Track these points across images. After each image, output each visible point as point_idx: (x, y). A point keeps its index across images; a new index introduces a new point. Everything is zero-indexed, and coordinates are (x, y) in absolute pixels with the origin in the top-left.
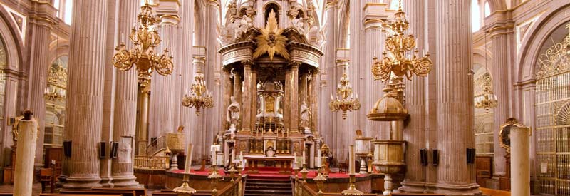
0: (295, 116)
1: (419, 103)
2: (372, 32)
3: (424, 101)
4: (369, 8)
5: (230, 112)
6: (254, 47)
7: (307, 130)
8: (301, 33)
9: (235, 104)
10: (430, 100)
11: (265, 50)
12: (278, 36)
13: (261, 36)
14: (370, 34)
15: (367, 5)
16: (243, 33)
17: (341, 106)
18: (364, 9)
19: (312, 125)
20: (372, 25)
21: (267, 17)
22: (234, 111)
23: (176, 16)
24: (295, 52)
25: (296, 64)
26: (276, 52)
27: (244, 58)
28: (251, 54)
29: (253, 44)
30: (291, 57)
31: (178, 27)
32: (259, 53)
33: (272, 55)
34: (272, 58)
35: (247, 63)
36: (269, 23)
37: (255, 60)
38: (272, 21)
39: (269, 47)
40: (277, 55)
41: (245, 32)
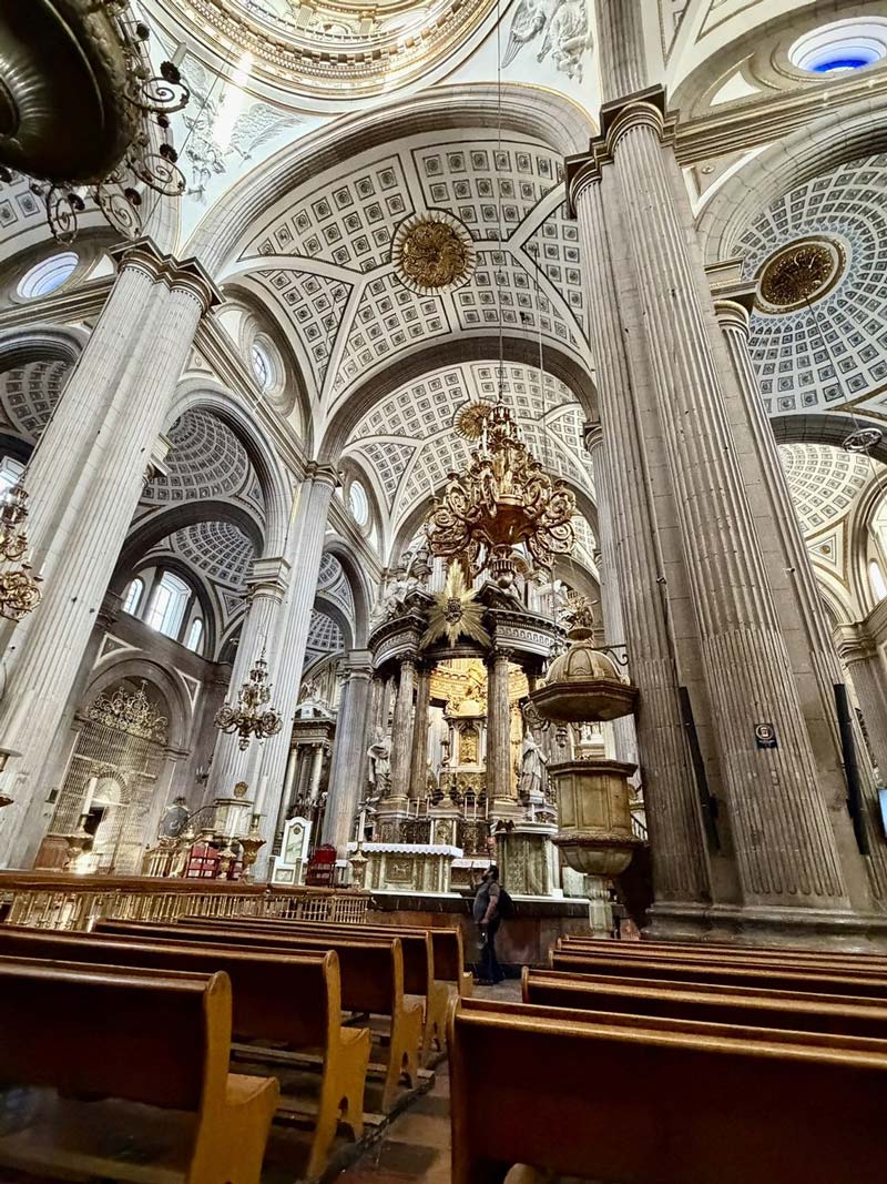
5: (374, 760)
6: (421, 628)
9: (385, 743)
10: (680, 640)
11: (441, 632)
12: (466, 603)
13: (435, 607)
16: (399, 604)
22: (380, 758)
23: (276, 583)
24: (499, 630)
25: (501, 652)
26: (462, 632)
27: (403, 649)
28: (414, 640)
29: (419, 622)
30: (493, 642)
31: (280, 601)
32: (429, 637)
33: (453, 639)
34: (453, 644)
35: (407, 657)
36: (450, 583)
37: (423, 652)
38: (455, 578)
39: (449, 624)
40: (464, 639)
41: (402, 601)
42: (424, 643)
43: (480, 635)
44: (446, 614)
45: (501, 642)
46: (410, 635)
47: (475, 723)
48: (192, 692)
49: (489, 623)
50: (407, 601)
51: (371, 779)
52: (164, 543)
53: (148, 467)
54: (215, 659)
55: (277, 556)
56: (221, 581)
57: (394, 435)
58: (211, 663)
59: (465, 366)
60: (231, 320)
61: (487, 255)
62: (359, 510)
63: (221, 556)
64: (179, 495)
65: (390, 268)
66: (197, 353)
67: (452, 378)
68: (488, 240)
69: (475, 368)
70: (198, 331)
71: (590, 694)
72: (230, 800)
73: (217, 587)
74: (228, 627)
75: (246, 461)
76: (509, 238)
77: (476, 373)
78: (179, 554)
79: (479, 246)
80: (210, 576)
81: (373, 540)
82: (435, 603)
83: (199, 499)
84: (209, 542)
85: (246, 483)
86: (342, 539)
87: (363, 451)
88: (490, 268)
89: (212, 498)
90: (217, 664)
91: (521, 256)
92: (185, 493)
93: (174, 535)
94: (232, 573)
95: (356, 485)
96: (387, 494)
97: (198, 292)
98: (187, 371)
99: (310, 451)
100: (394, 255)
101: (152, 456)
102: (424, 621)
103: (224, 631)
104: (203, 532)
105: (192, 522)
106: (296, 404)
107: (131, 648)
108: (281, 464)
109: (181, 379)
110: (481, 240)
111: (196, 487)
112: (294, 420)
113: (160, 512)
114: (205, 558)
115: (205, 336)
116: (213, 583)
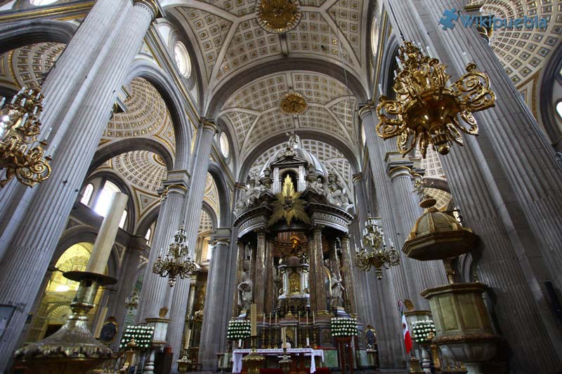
0: (321, 292)
1: (488, 214)
2: (399, 180)
3: (496, 210)
4: (391, 157)
5: (241, 292)
6: (269, 213)
7: (341, 310)
8: (320, 193)
9: (248, 282)
10: (506, 203)
11: (280, 216)
12: (295, 200)
13: (276, 201)
14: (398, 182)
15: (388, 155)
16: (256, 199)
17: (371, 259)
18: (386, 160)
19: (346, 303)
20: (398, 173)
21: (283, 181)
22: (245, 291)
23: (182, 185)
24: (315, 215)
25: (318, 227)
26: (294, 216)
27: (257, 226)
28: (265, 221)
29: (268, 210)
30: (312, 221)
31: (184, 197)
32: (274, 219)
33: (289, 220)
34: (289, 223)
35: (260, 231)
36: (285, 188)
37: (271, 228)
38: (289, 185)
39: (286, 212)
40: (294, 220)
41: (258, 197)
42: (271, 222)
43: (304, 217)
44: (284, 206)
45: (316, 222)
46: (262, 218)
47: (298, 269)
48: (120, 253)
49: (309, 211)
50: (260, 198)
51: (239, 303)
52: (108, 163)
53: (115, 105)
54: (134, 234)
55: (183, 169)
56: (139, 188)
57: (246, 108)
58: (132, 236)
59: (288, 73)
60: (164, 31)
61: (307, 13)
62: (224, 149)
63: (140, 173)
64: (120, 134)
65: (254, 15)
66: (145, 45)
67: (280, 80)
68: (309, 6)
69: (293, 75)
70: (147, 33)
71: (456, 239)
72: (156, 319)
73: (137, 191)
74: (142, 215)
75: (165, 115)
76: (321, 5)
77: (294, 77)
78: (116, 170)
79: (303, 9)
80: (133, 184)
81: (231, 167)
82: (277, 199)
83: (132, 137)
84: (134, 164)
85: (163, 127)
86: (215, 164)
87: (228, 115)
88: (308, 21)
89: (141, 136)
90: (135, 236)
91: (326, 16)
92: (124, 133)
93: (115, 159)
94: (146, 183)
95: (223, 134)
96: (239, 141)
97: (150, 7)
98: (140, 53)
99: (201, 111)
100: (257, 9)
101: (118, 98)
102: (270, 210)
103: (140, 217)
104: (132, 158)
105: (126, 150)
106: (196, 85)
107: (84, 225)
108: (187, 117)
109: (136, 57)
110: (304, 5)
111: (132, 130)
112: (194, 93)
113: (107, 144)
114: (131, 174)
115: (150, 37)
116: (135, 189)
